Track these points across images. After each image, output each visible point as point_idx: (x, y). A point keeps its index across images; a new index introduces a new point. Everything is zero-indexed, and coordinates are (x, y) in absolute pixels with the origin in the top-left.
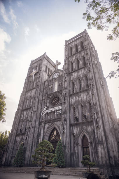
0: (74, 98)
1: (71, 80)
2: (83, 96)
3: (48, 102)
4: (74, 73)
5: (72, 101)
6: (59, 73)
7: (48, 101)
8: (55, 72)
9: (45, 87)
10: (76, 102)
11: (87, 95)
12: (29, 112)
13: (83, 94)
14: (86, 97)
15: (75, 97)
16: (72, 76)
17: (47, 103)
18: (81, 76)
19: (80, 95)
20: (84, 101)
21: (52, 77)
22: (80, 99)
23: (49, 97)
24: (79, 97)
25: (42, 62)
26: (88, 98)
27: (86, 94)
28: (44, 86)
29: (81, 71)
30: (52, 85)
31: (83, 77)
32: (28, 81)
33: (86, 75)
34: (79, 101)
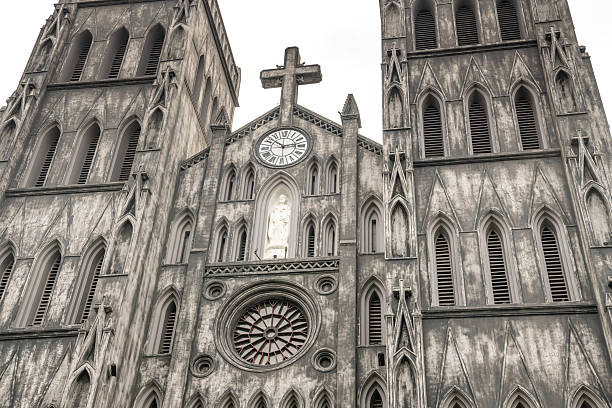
0: (463, 340)
1: (435, 210)
2: (533, 347)
3: (206, 323)
4: (458, 175)
5: (442, 358)
6: (311, 139)
7: (210, 313)
8: (274, 123)
9: (181, 203)
10: (479, 372)
11: (566, 348)
12: (30, 366)
13: (530, 331)
14: (557, 360)
15: (470, 335)
16: (437, 188)
17: (197, 326)
18: (516, 207)
19: (513, 334)
20: (542, 385)
21: (247, 145)
22: (511, 359)
23: (216, 289)
24: (501, 348)
25: (182, 18)
26: (574, 365)
27: (559, 334)
28: (175, 197)
29: (512, 175)
30: (251, 202)
31: (525, 218)
32: (38, 117)
33: (545, 210)
34: (505, 376)
